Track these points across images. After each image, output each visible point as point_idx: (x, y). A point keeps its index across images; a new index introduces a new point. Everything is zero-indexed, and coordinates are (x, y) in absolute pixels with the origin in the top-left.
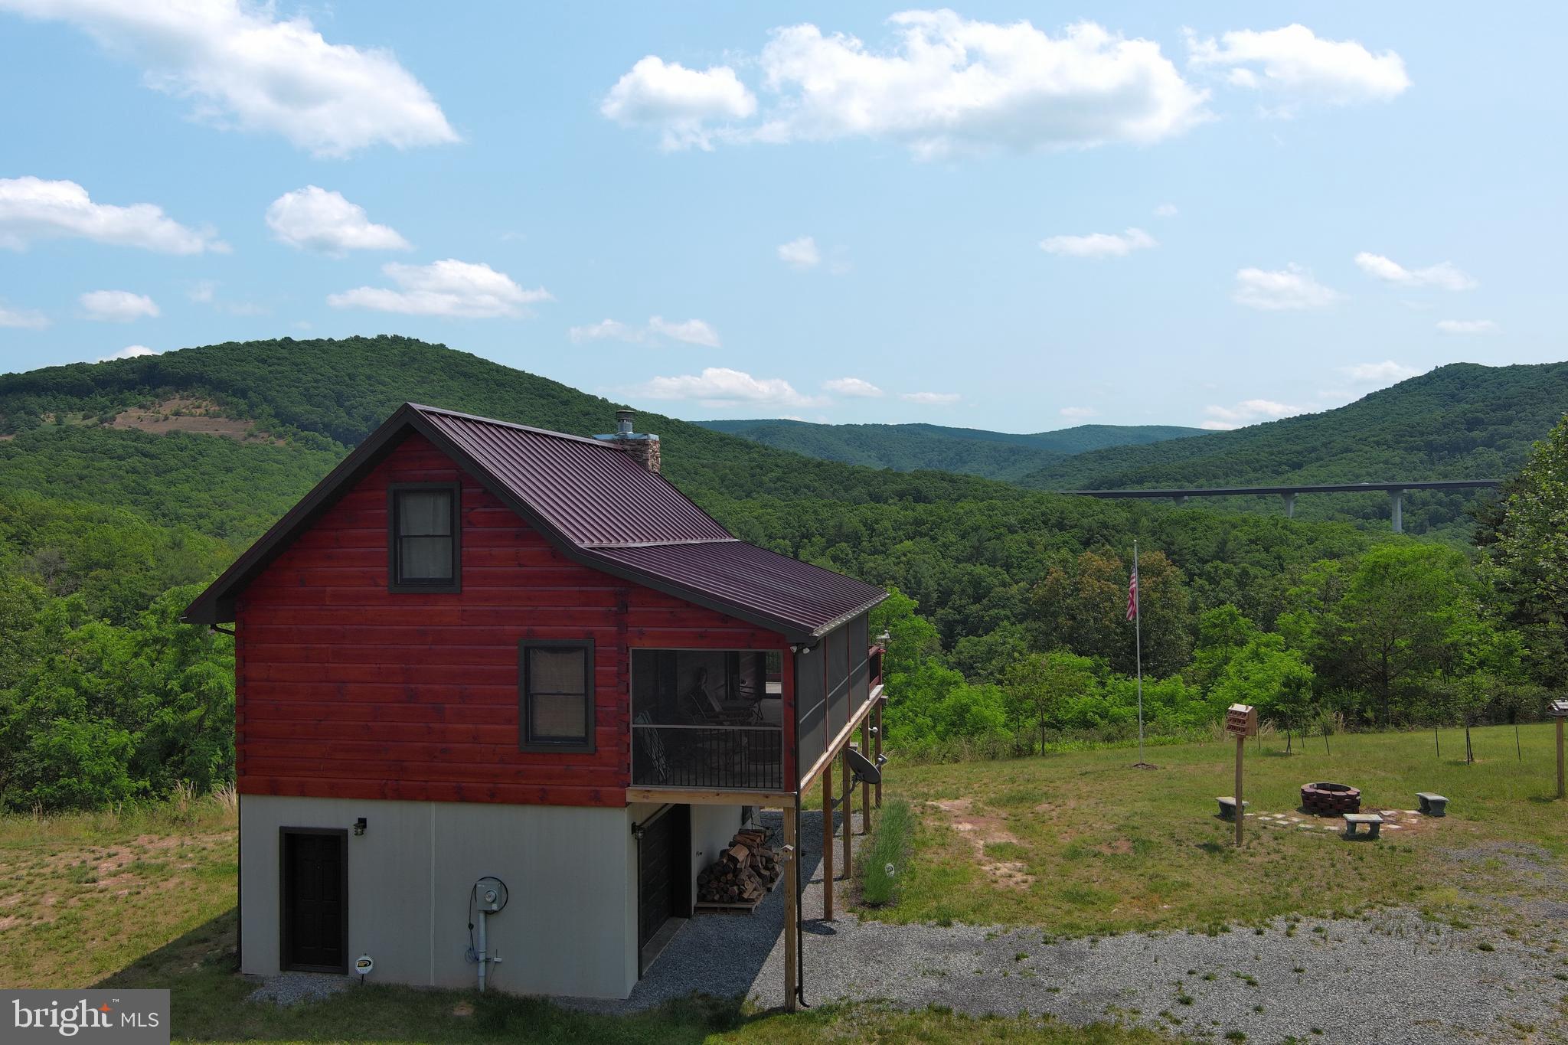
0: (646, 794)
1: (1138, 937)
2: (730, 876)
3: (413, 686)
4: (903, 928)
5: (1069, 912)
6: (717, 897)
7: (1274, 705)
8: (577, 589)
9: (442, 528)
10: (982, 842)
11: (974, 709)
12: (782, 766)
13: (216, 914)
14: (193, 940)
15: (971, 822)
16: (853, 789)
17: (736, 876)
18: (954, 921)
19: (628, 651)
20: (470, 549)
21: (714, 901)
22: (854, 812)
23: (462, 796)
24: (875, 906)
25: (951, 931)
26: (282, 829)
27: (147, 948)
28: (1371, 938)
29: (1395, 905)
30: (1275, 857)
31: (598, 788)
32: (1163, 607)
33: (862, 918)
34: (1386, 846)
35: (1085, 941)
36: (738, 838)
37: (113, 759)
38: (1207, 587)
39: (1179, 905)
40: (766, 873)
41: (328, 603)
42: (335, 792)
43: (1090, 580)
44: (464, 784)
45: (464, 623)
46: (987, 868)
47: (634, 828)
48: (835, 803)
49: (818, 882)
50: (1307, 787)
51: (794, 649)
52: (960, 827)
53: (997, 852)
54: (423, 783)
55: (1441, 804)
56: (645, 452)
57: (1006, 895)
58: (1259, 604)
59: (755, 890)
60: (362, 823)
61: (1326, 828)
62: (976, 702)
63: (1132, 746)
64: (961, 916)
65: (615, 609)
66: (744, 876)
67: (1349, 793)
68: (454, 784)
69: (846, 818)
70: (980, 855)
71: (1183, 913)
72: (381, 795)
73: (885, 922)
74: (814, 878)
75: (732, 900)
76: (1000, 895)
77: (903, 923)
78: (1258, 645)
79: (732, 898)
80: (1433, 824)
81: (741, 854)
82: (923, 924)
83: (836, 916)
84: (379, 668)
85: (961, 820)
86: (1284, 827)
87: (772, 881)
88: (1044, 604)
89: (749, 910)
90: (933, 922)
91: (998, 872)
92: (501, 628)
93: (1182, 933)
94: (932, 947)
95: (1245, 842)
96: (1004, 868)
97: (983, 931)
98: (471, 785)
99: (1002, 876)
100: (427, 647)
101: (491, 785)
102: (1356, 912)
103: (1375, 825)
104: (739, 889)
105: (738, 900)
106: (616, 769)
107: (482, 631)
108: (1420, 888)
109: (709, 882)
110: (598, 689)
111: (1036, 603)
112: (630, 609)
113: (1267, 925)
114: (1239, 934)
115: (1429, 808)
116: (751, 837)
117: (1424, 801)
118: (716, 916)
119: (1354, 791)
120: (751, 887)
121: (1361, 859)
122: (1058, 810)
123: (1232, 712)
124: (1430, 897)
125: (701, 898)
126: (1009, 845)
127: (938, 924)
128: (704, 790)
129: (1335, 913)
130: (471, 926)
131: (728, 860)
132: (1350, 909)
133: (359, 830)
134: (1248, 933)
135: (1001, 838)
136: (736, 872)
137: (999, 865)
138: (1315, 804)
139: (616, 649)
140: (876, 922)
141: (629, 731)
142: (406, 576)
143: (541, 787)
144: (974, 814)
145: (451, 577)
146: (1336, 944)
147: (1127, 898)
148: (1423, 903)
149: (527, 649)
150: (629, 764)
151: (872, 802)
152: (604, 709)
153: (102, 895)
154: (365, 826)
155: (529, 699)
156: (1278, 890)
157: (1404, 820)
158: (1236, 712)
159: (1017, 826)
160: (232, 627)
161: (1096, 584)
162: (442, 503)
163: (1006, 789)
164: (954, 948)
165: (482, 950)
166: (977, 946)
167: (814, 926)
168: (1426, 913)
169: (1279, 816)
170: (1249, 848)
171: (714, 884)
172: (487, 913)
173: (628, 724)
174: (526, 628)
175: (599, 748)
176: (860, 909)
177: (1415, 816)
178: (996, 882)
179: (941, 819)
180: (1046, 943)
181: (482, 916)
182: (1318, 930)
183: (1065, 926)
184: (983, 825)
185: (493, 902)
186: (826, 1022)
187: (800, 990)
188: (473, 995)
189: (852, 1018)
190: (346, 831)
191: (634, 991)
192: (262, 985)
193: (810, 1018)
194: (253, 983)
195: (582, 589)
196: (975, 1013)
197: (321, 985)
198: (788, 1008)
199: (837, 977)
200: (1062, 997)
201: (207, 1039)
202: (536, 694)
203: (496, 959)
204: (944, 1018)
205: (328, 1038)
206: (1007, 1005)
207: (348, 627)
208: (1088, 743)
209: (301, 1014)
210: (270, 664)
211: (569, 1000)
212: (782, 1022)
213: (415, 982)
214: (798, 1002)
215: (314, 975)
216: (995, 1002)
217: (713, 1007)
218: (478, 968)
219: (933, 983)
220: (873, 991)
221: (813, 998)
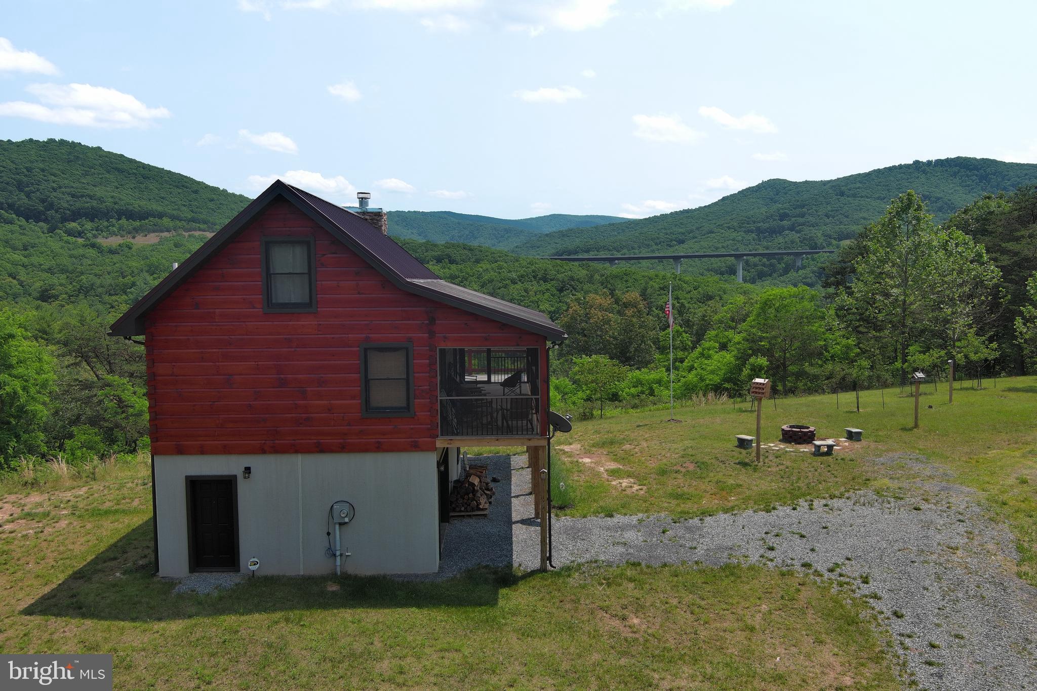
0: (449, 442)
1: (726, 516)
2: (471, 495)
3: (283, 376)
4: (586, 519)
5: (678, 505)
6: (463, 509)
8: (400, 309)
9: (302, 268)
10: (602, 469)
15: (589, 458)
18: (614, 514)
19: (436, 349)
20: (323, 283)
21: (461, 511)
23: (320, 449)
24: (561, 508)
25: (615, 520)
26: (187, 477)
27: (74, 566)
28: (855, 508)
29: (860, 489)
30: (781, 467)
31: (416, 439)
32: (640, 327)
34: (839, 458)
35: (696, 521)
36: (471, 471)
38: (661, 315)
39: (741, 497)
40: (488, 492)
41: (217, 320)
42: (226, 450)
43: (596, 312)
44: (322, 441)
45: (320, 333)
46: (614, 483)
47: (438, 464)
50: (785, 427)
52: (584, 460)
53: (613, 473)
54: (293, 441)
55: (860, 433)
56: (380, 220)
57: (635, 498)
59: (484, 503)
60: (248, 470)
61: (802, 450)
64: (617, 511)
65: (427, 322)
66: (478, 495)
67: (810, 429)
68: (315, 441)
70: (606, 476)
71: (746, 500)
72: (262, 450)
73: (573, 517)
75: (473, 510)
76: (632, 497)
77: (585, 517)
78: (704, 349)
79: (472, 508)
80: (857, 445)
81: (475, 481)
82: (596, 516)
84: (258, 365)
85: (582, 456)
86: (778, 450)
88: (567, 326)
90: (602, 515)
91: (623, 485)
92: (347, 336)
93: (751, 512)
94: (609, 529)
95: (761, 460)
96: (625, 483)
97: (635, 519)
98: (327, 441)
99: (626, 487)
100: (293, 350)
101: (342, 441)
102: (841, 495)
103: (830, 447)
104: (476, 503)
105: (477, 510)
106: (429, 426)
107: (333, 338)
108: (869, 480)
109: (457, 499)
110: (416, 375)
112: (437, 322)
113: (797, 505)
114: (783, 511)
115: (851, 436)
116: (479, 470)
117: (850, 433)
118: (465, 520)
119: (812, 429)
120: (482, 502)
121: (829, 466)
122: (638, 448)
123: (754, 383)
124: (877, 484)
126: (619, 469)
127: (606, 516)
128: (488, 437)
129: (831, 496)
130: (329, 534)
131: (469, 485)
132: (837, 493)
133: (246, 475)
134: (788, 510)
135: (613, 466)
136: (474, 492)
137: (621, 481)
138: (791, 437)
139: (428, 348)
140: (568, 517)
141: (437, 402)
142: (275, 301)
143: (377, 440)
144: (588, 453)
145: (308, 302)
146: (839, 512)
147: (708, 495)
148: (873, 488)
149: (366, 350)
150: (438, 423)
152: (420, 388)
154: (250, 473)
155: (367, 383)
156: (792, 485)
157: (841, 444)
158: (757, 383)
159: (617, 458)
160: (141, 338)
161: (600, 314)
162: (301, 252)
163: (597, 438)
164: (623, 528)
165: (338, 547)
166: (635, 526)
168: (878, 492)
169: (772, 445)
170: (765, 463)
171: (460, 501)
172: (341, 524)
173: (437, 397)
174: (365, 335)
175: (417, 413)
177: (846, 441)
178: (625, 490)
179: (570, 457)
180: (675, 522)
181: (337, 527)
182: (826, 505)
183: (681, 512)
184: (597, 459)
185: (345, 516)
186: (569, 576)
187: (550, 558)
188: (333, 577)
189: (584, 572)
190: (236, 476)
191: (440, 567)
192: (180, 583)
193: (558, 574)
194: (170, 583)
195: (403, 309)
196: (656, 564)
197: (226, 580)
198: (543, 570)
199: (562, 550)
200: (700, 551)
201: (160, 619)
202: (372, 379)
203: (347, 554)
204: (638, 568)
205: (249, 612)
206: (671, 558)
207: (233, 337)
208: (624, 410)
209: (221, 599)
210: (173, 364)
211: (400, 576)
212: (542, 578)
213: (290, 572)
214: (548, 564)
215: (214, 574)
216: (664, 557)
217: (495, 573)
218: (336, 560)
219: (621, 549)
220: (588, 556)
221: (559, 562)
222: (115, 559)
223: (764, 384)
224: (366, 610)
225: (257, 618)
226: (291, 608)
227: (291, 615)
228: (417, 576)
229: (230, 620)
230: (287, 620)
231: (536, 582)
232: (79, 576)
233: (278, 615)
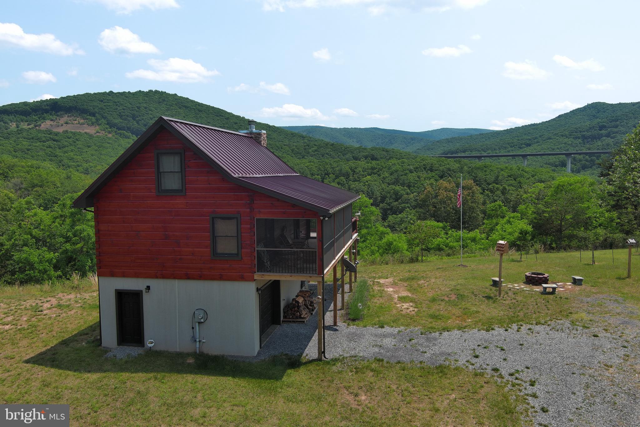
0: (262, 276)
1: (458, 332)
2: (296, 309)
3: (167, 233)
4: (365, 328)
5: (431, 323)
6: (291, 317)
7: (516, 242)
8: (233, 193)
9: (177, 168)
10: (397, 296)
11: (395, 243)
12: (317, 265)
13: (91, 324)
14: (82, 333)
15: (393, 288)
16: (345, 274)
17: (298, 309)
18: (385, 326)
19: (254, 219)
20: (189, 177)
21: (290, 318)
22: (346, 284)
23: (188, 277)
24: (354, 320)
25: (383, 330)
26: (116, 290)
27: (64, 337)
28: (551, 332)
29: (561, 320)
30: (513, 301)
31: (243, 274)
32: (472, 202)
33: (348, 325)
34: (558, 297)
35: (437, 334)
36: (299, 294)
37: (47, 264)
38: (490, 195)
39: (475, 320)
40: (311, 307)
41: (131, 199)
42: (137, 275)
43: (442, 192)
44: (189, 272)
45: (187, 207)
46: (398, 305)
47: (258, 290)
48: (338, 280)
49: (331, 311)
50: (527, 274)
51: (322, 218)
52: (388, 289)
53: (403, 299)
54: (173, 272)
55: (581, 280)
56: (260, 138)
57: (406, 316)
58: (511, 201)
59: (306, 314)
60: (148, 288)
61: (535, 290)
62: (395, 240)
63: (458, 258)
64: (388, 324)
65: (249, 202)
66: (302, 308)
67: (544, 276)
68: (185, 272)
69: (343, 286)
70: (396, 301)
71: (476, 323)
72: (156, 277)
73: (358, 326)
74: (329, 309)
75: (297, 318)
76: (404, 316)
78: (510, 218)
80: (578, 288)
81: (301, 300)
82: (373, 327)
83: (338, 324)
84: (153, 226)
85: (389, 287)
86: (518, 289)
87: (313, 310)
88: (423, 201)
89: (304, 322)
90: (377, 326)
91: (403, 307)
92: (203, 209)
93: (476, 330)
94: (376, 336)
95: (502, 295)
96: (405, 305)
97: (397, 330)
98: (192, 272)
99: (404, 309)
100: (172, 217)
101: (200, 273)
102: (545, 322)
103: (554, 289)
104: (300, 313)
105: (299, 318)
106: (250, 266)
107: (195, 211)
108: (571, 313)
109: (288, 311)
110: (242, 234)
111: (420, 201)
112: (255, 202)
113: (510, 327)
114: (499, 331)
115: (576, 282)
116: (305, 293)
117: (574, 279)
118: (291, 324)
119: (546, 275)
120: (304, 313)
121: (548, 302)
122: (427, 283)
123: (498, 244)
124: (575, 316)
125: (285, 317)
126: (407, 296)
127: (379, 327)
128: (286, 274)
129: (537, 323)
130: (193, 328)
131: (296, 302)
132: (543, 321)
133: (147, 291)
134: (502, 331)
135: (404, 294)
136: (299, 307)
137: (403, 304)
138: (530, 280)
139: (249, 218)
140: (354, 326)
141: (255, 251)
142: (163, 188)
143: (220, 273)
144: (394, 284)
145: (181, 189)
146: (537, 335)
147: (454, 317)
148: (572, 319)
149: (213, 218)
150: (255, 264)
151: (353, 280)
152: (245, 242)
153: (45, 316)
154: (149, 289)
155: (214, 238)
156: (514, 314)
157: (566, 287)
158: (500, 244)
159: (411, 289)
160: (92, 209)
161: (445, 193)
162: (177, 159)
163: (407, 275)
164: (385, 336)
165: (198, 337)
166: (394, 335)
167: (330, 328)
168: (573, 323)
169: (516, 285)
170: (503, 298)
171: (290, 312)
172: (199, 323)
173: (255, 248)
174: (212, 209)
175: (243, 258)
176: (348, 321)
177: (570, 285)
178: (402, 311)
179: (380, 287)
180: (422, 334)
181: (197, 324)
182: (530, 329)
183: (429, 328)
184: (397, 289)
185: (202, 318)
186: (334, 364)
187: (324, 352)
188: (194, 355)
189: (345, 363)
190: (142, 291)
191: (258, 353)
192: (110, 351)
193: (328, 363)
194: (107, 350)
195: (235, 194)
196: (393, 361)
197: (134, 351)
198: (319, 359)
199: (338, 347)
200: (428, 355)
201: (89, 372)
202: (217, 236)
203: (203, 341)
204: (381, 363)
205: (137, 371)
206: (406, 358)
207: (140, 209)
208: (440, 257)
209: (126, 362)
210: (109, 224)
211: (232, 356)
212: (317, 365)
213: (171, 350)
214: (323, 357)
215: (131, 347)
216: (401, 357)
217: (289, 359)
218: (196, 344)
219: (377, 350)
220: (353, 353)
221: (329, 355)
222: (87, 334)
223: (504, 245)
224: (202, 376)
225: (141, 376)
226: (158, 372)
227: (159, 376)
228: (242, 357)
229: (125, 375)
230: (156, 378)
231: (311, 367)
232: (65, 343)
233: (151, 375)
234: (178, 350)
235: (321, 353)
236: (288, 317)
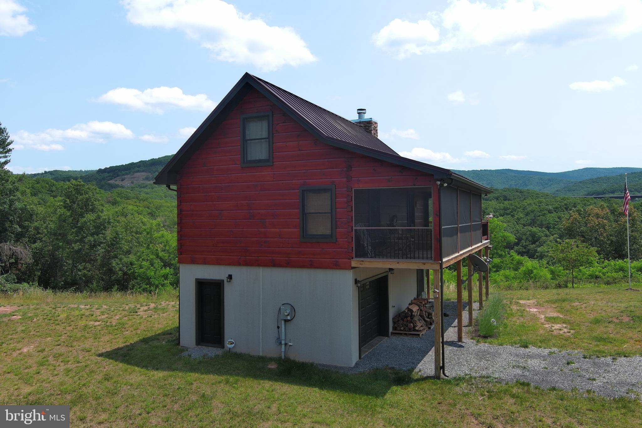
0: (361, 262)
2: (409, 318)
3: (251, 211)
4: (501, 347)
5: (597, 345)
6: (402, 328)
8: (327, 160)
9: (265, 134)
10: (543, 316)
11: (535, 271)
15: (537, 308)
16: (473, 275)
17: (412, 319)
18: (530, 346)
19: (352, 190)
20: (277, 144)
21: (401, 330)
22: (475, 302)
23: (274, 264)
24: (485, 337)
25: (527, 350)
26: (196, 279)
27: (147, 335)
31: (337, 260)
33: (478, 342)
35: (608, 359)
36: (413, 301)
40: (428, 320)
41: (215, 174)
42: (218, 262)
43: (593, 218)
44: (275, 258)
45: (275, 180)
46: (547, 326)
47: (356, 282)
49: (455, 327)
51: (439, 183)
52: (531, 310)
53: (552, 320)
54: (257, 258)
56: (370, 127)
57: (559, 337)
59: (422, 326)
60: (230, 277)
62: (536, 269)
64: (534, 344)
65: (346, 169)
66: (416, 319)
68: (270, 258)
69: (470, 303)
70: (543, 321)
72: (238, 263)
73: (491, 344)
74: (453, 325)
76: (555, 336)
77: (501, 345)
79: (410, 329)
81: (415, 308)
82: (512, 346)
83: (464, 340)
84: (237, 203)
85: (531, 307)
87: (431, 324)
88: (569, 230)
89: (419, 335)
90: (518, 345)
91: (553, 328)
92: (292, 181)
94: (517, 356)
96: (557, 326)
97: (547, 351)
98: (278, 258)
99: (555, 329)
100: (258, 192)
101: (287, 259)
104: (413, 325)
105: (413, 331)
106: (347, 250)
107: (283, 183)
109: (398, 321)
110: (338, 210)
111: (564, 230)
112: (353, 169)
116: (420, 301)
118: (402, 337)
120: (419, 325)
122: (585, 305)
125: (395, 328)
126: (558, 317)
127: (520, 346)
128: (391, 260)
130: (278, 327)
131: (408, 311)
133: (228, 280)
135: (554, 315)
136: (412, 316)
137: (553, 325)
139: (346, 189)
140: (486, 344)
141: (352, 231)
142: (249, 159)
143: (310, 259)
144: (538, 305)
145: (268, 158)
147: (632, 341)
149: (303, 191)
150: (353, 247)
151: (484, 298)
152: (340, 220)
155: (304, 216)
159: (561, 310)
160: (176, 187)
161: (596, 221)
162: (265, 124)
163: (556, 297)
164: (531, 357)
165: (283, 338)
166: (544, 357)
167: (451, 344)
171: (401, 322)
172: (286, 321)
173: (352, 227)
174: (303, 181)
175: (338, 240)
176: (477, 338)
178: (552, 331)
179: (520, 306)
180: (585, 358)
181: (283, 322)
183: (596, 351)
184: (544, 310)
185: (288, 315)
186: (457, 385)
187: (443, 368)
188: (278, 360)
189: (472, 384)
190: (223, 281)
191: (356, 364)
192: (187, 350)
193: (449, 382)
194: (184, 349)
195: (329, 160)
196: (545, 386)
198: (437, 377)
199: (464, 365)
200: (598, 383)
201: (157, 369)
202: (308, 213)
203: (290, 344)
204: (526, 388)
205: (208, 372)
206: (563, 384)
207: (223, 184)
209: (200, 362)
210: (191, 203)
211: (324, 365)
212: (433, 383)
213: (253, 353)
214: (442, 374)
215: (210, 348)
216: (557, 382)
217: (396, 374)
218: (281, 347)
219: (519, 371)
220: (484, 373)
221: (451, 372)
224: (282, 384)
225: (212, 378)
226: (231, 375)
227: (231, 379)
228: (336, 367)
229: (194, 375)
230: (227, 382)
231: (426, 385)
232: (145, 341)
233: (223, 378)
234: (261, 354)
235: (439, 368)
236: (398, 328)
